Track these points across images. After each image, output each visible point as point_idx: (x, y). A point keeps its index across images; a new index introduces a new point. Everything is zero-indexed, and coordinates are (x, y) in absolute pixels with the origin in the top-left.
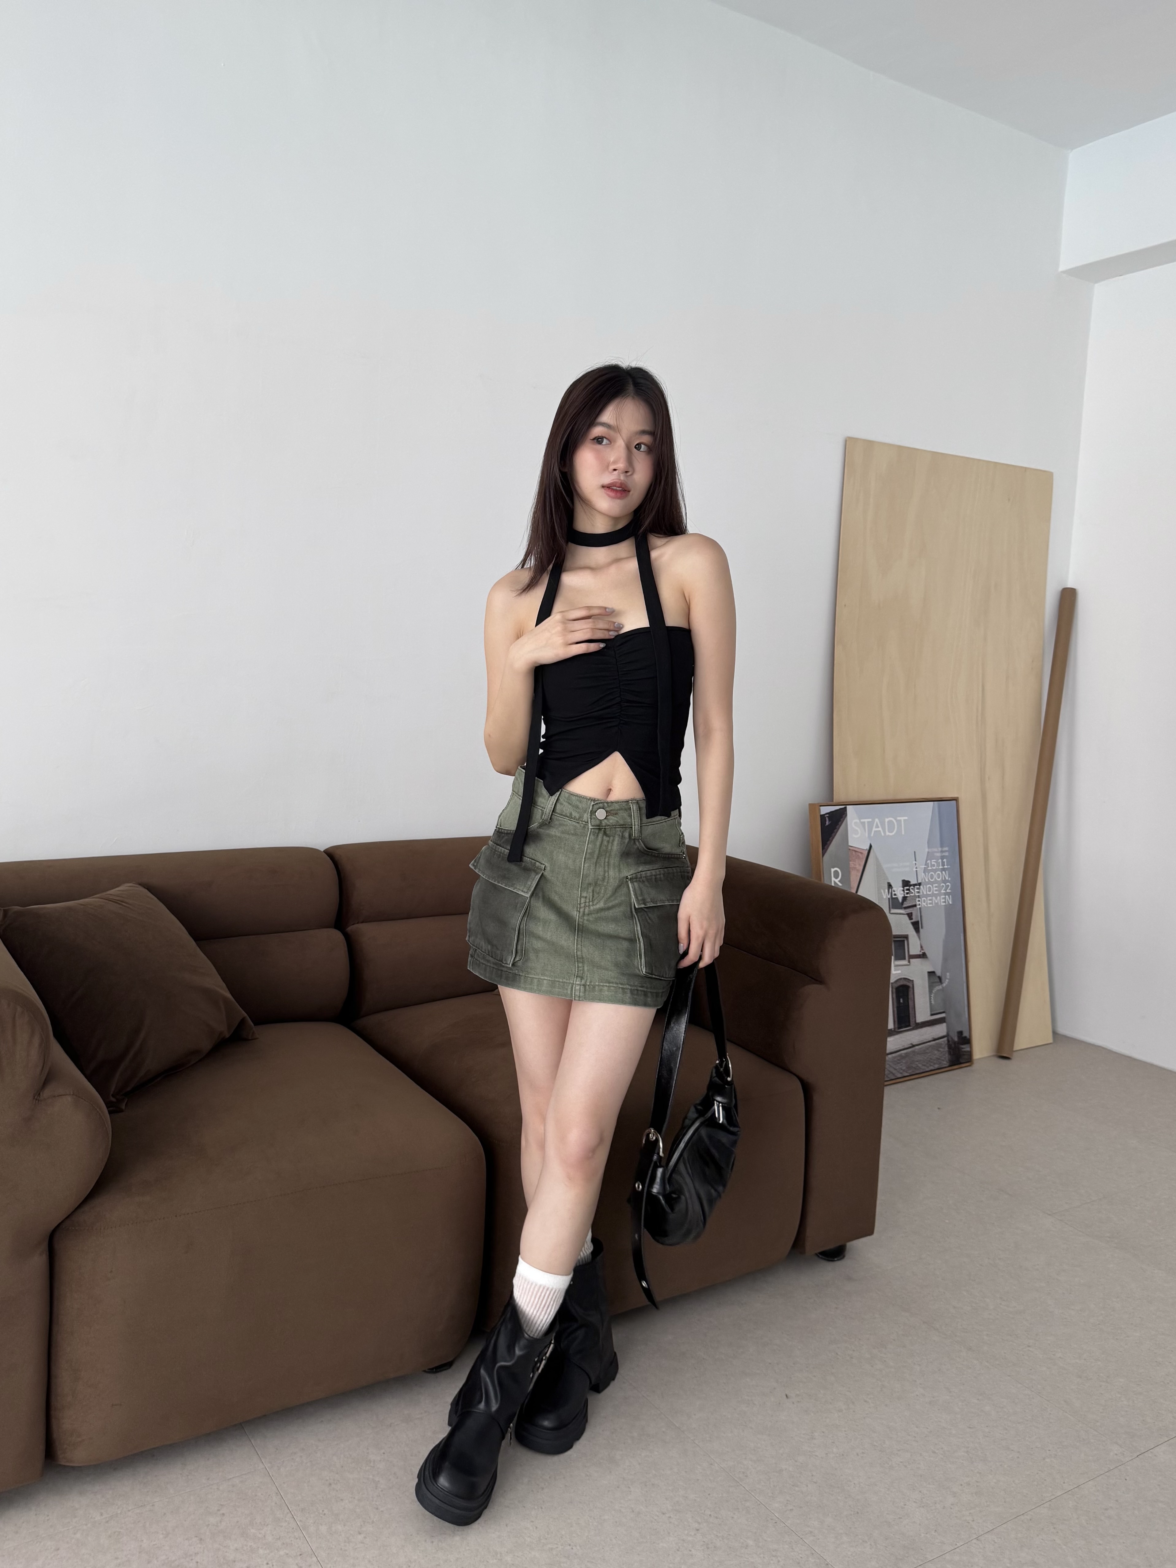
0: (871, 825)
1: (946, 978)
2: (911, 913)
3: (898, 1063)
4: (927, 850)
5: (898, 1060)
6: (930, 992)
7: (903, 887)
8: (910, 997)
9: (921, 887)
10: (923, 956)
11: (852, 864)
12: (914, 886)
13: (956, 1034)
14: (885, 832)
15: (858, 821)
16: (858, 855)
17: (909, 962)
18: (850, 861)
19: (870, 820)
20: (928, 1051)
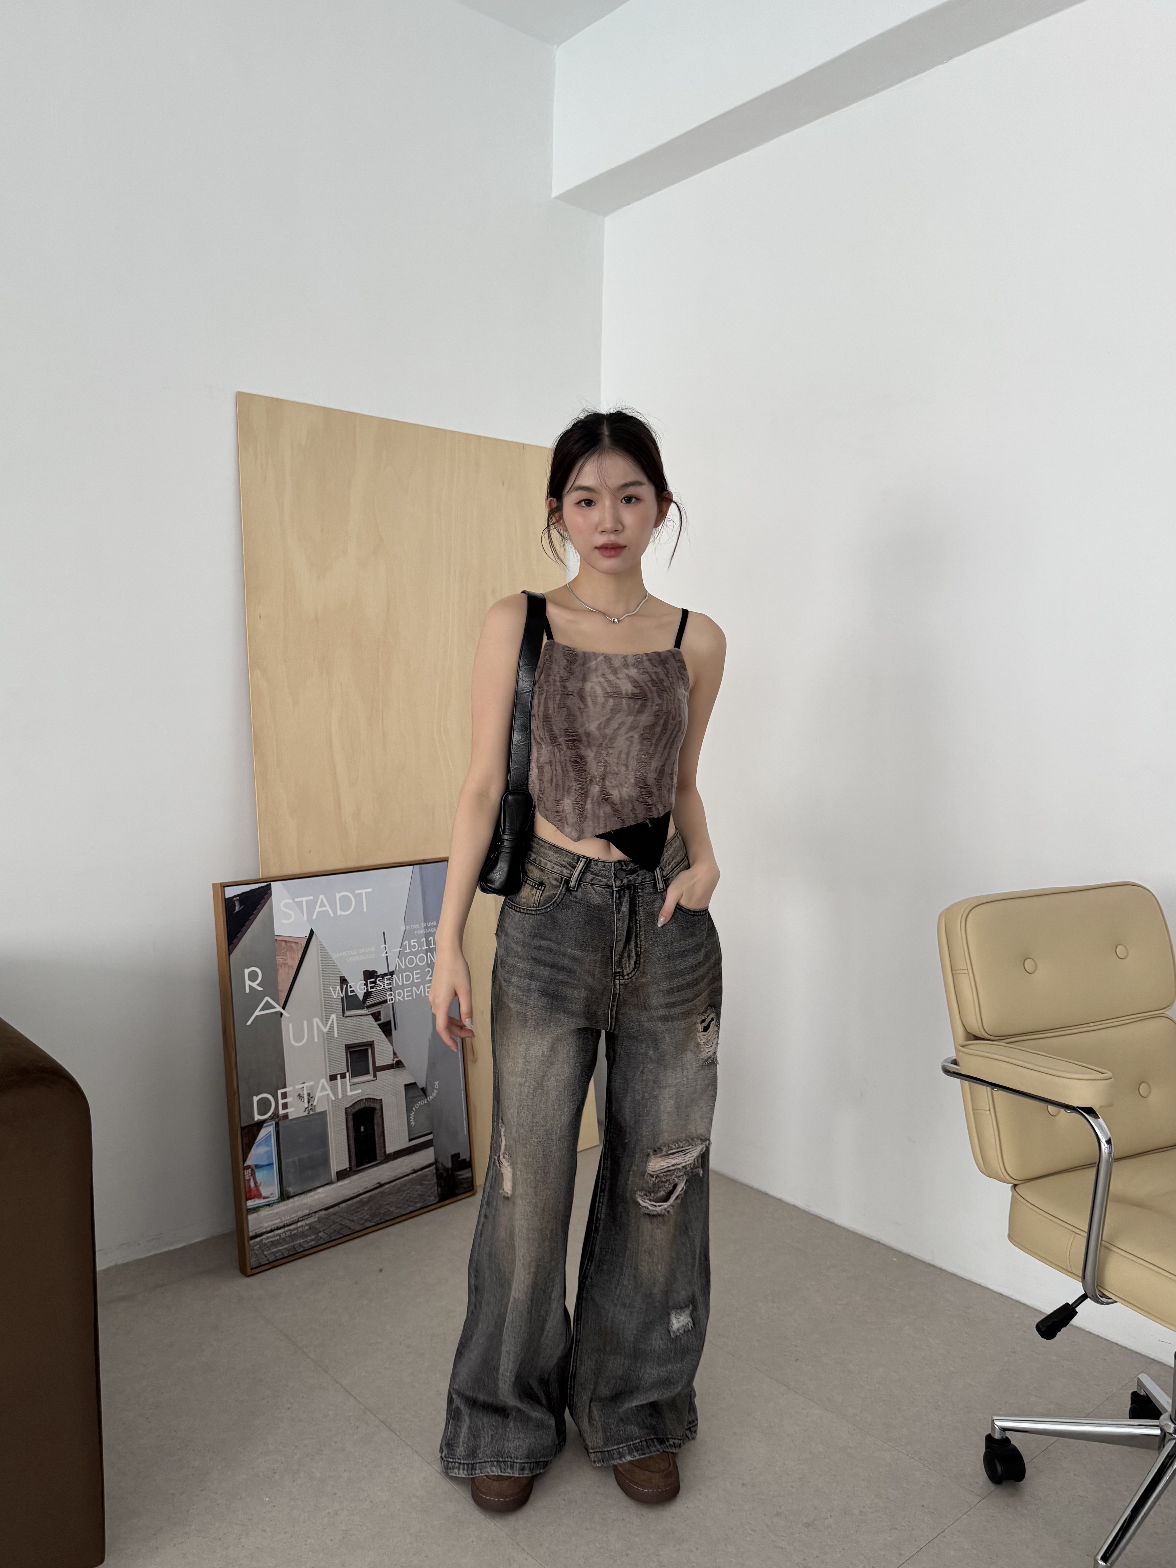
0: (311, 906)
1: (433, 1088)
2: (379, 1013)
3: (358, 1212)
4: (403, 928)
5: (357, 1208)
6: (409, 1110)
7: (366, 979)
8: (376, 1122)
9: (394, 976)
10: (399, 1065)
11: (279, 959)
12: (383, 978)
13: (450, 1159)
14: (335, 912)
15: (291, 901)
16: (291, 947)
17: (375, 1076)
18: (278, 956)
19: (311, 898)
20: (405, 1188)
